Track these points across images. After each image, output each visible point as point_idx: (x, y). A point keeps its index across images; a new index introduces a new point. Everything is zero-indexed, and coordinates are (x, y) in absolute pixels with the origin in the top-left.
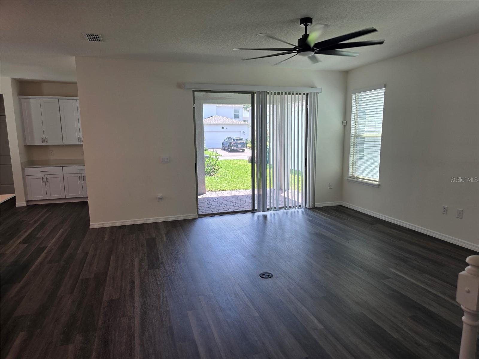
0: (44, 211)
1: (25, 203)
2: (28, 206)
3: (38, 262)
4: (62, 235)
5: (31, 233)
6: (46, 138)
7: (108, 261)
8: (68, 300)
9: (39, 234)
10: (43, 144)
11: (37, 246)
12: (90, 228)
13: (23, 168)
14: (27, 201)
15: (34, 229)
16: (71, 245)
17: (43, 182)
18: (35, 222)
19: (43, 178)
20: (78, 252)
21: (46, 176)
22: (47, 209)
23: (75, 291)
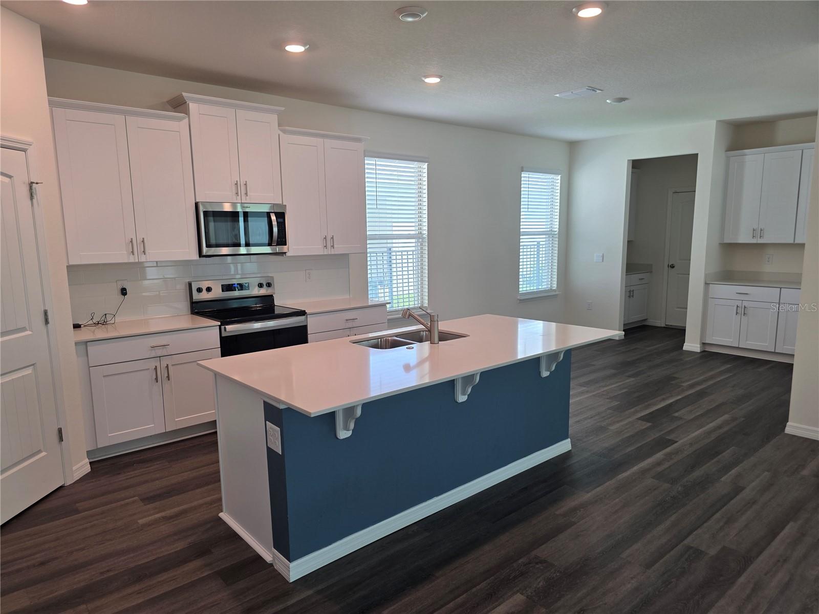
0: (723, 368)
1: (699, 346)
2: (703, 351)
3: (641, 466)
4: (720, 427)
5: (671, 405)
6: (761, 230)
7: (773, 533)
8: (632, 578)
9: (683, 411)
10: (754, 241)
11: (662, 433)
12: (786, 432)
13: (707, 284)
14: (704, 344)
15: (680, 399)
16: (719, 457)
17: (737, 313)
18: (692, 386)
19: (738, 307)
20: (723, 479)
21: (745, 303)
22: (729, 366)
23: (657, 565)
